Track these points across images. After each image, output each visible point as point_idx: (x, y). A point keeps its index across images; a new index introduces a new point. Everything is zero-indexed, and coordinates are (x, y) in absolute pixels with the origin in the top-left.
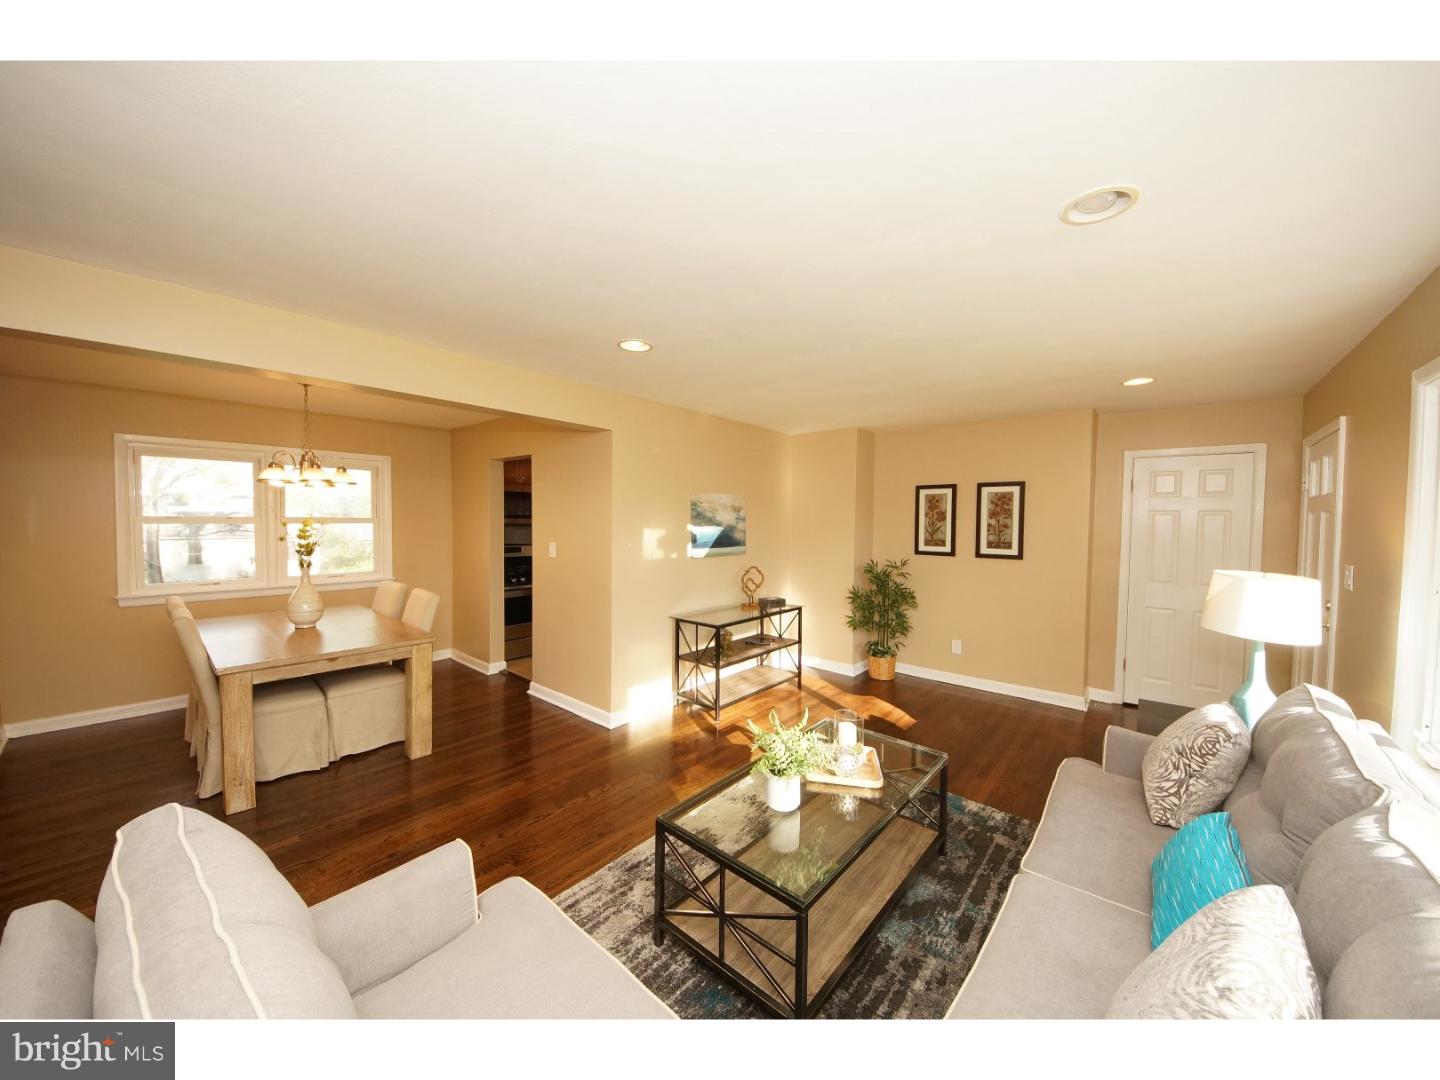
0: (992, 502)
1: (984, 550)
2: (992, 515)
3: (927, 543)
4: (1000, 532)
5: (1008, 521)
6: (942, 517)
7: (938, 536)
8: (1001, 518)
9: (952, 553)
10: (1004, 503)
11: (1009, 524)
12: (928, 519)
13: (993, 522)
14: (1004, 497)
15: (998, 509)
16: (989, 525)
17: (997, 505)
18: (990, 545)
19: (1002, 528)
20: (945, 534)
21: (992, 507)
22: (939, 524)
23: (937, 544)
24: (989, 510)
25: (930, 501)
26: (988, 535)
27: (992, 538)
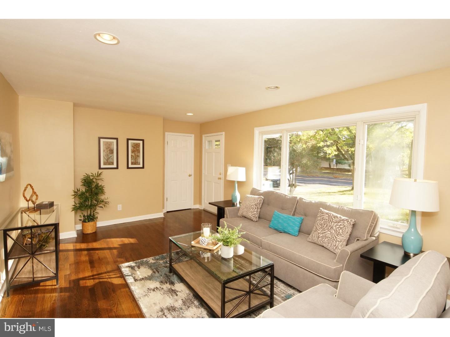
0: (132, 146)
1: (130, 166)
2: (133, 152)
3: (105, 164)
4: (136, 158)
5: (138, 154)
6: (112, 152)
7: (110, 160)
8: (136, 153)
9: (117, 168)
10: (137, 147)
11: (139, 155)
12: (105, 153)
13: (133, 154)
14: (137, 145)
15: (135, 149)
16: (132, 156)
17: (134, 148)
18: (132, 164)
19: (136, 157)
20: (113, 159)
21: (132, 148)
22: (111, 155)
23: (109, 164)
24: (132, 149)
25: (106, 145)
26: (131, 160)
27: (133, 161)
